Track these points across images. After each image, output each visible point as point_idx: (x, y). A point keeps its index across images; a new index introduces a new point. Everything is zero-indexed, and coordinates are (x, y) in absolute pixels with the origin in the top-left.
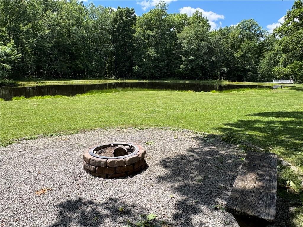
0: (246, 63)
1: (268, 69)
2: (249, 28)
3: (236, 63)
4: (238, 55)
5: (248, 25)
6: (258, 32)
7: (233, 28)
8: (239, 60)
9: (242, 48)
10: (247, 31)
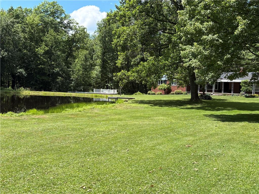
0: (53, 64)
1: (83, 74)
2: (53, 14)
3: (39, 62)
4: (41, 50)
5: (51, 10)
6: (66, 22)
7: (31, 11)
8: (42, 59)
9: (46, 41)
10: (52, 18)
